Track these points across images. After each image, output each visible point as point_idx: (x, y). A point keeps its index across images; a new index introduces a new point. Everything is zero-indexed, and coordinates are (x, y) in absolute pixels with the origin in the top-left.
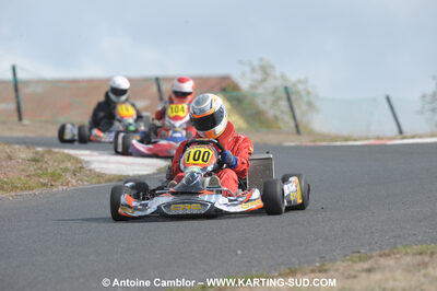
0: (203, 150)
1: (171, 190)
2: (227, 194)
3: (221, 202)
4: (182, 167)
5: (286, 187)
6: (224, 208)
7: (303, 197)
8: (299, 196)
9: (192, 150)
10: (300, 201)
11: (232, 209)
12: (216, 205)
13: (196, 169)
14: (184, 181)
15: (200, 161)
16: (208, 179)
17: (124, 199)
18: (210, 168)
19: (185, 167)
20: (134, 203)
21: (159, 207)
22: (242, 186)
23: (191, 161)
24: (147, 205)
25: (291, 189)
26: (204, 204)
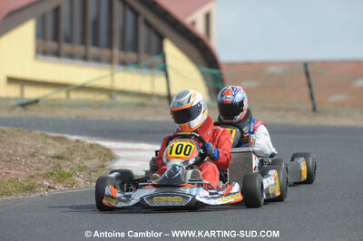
0: (185, 144)
1: (154, 182)
2: (208, 187)
3: (202, 195)
4: (165, 160)
5: (265, 181)
6: (205, 201)
7: (281, 190)
8: (278, 188)
9: (175, 144)
10: (279, 194)
11: (213, 202)
12: (197, 198)
13: (178, 162)
14: (166, 174)
15: (182, 155)
16: (190, 172)
17: (109, 190)
18: (191, 162)
19: (168, 161)
20: (118, 195)
21: (141, 198)
22: (223, 178)
23: (174, 154)
24: (130, 196)
25: (271, 182)
26: (185, 197)
